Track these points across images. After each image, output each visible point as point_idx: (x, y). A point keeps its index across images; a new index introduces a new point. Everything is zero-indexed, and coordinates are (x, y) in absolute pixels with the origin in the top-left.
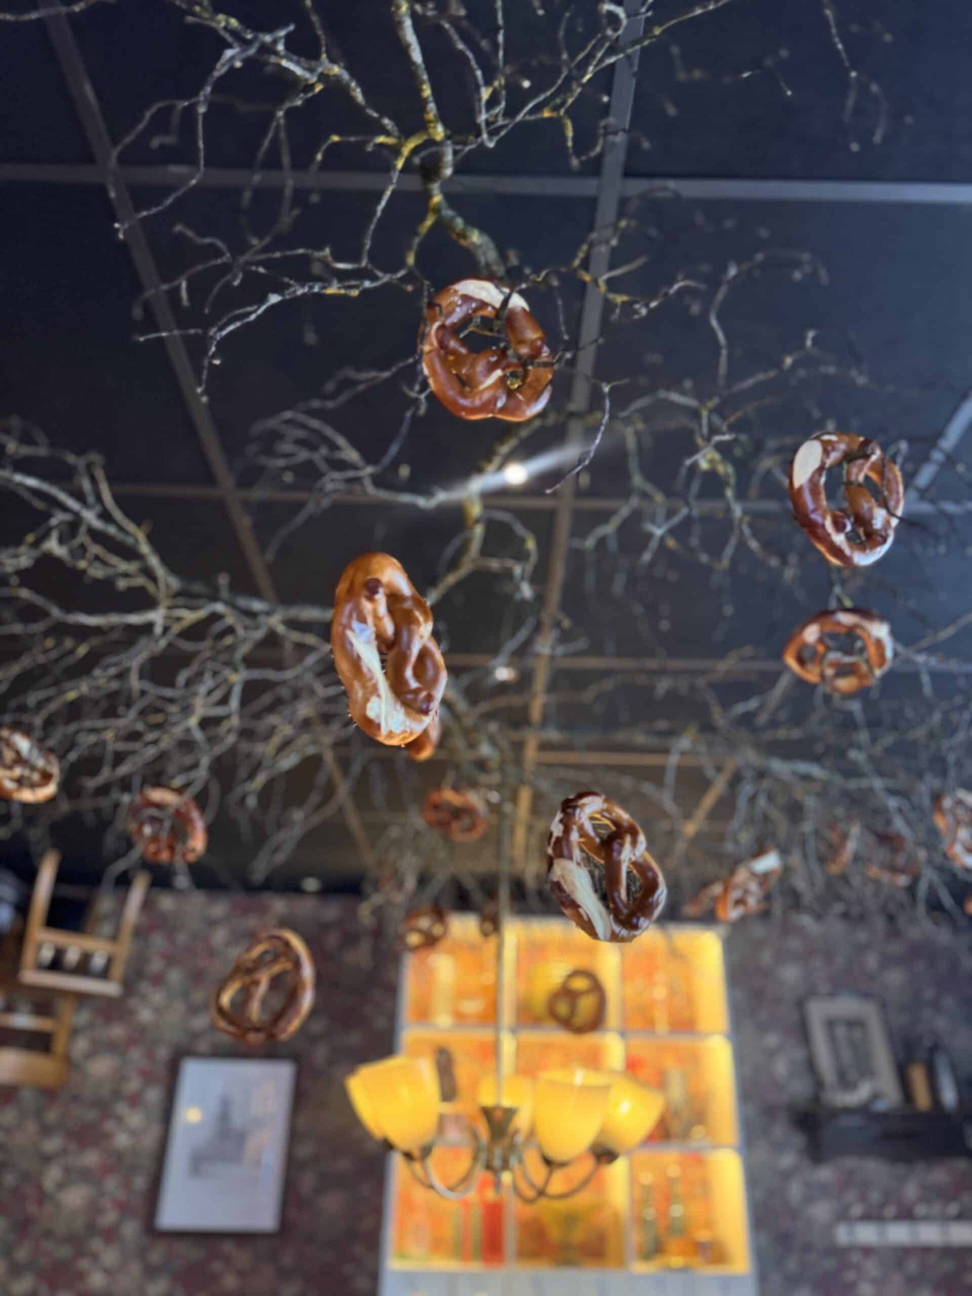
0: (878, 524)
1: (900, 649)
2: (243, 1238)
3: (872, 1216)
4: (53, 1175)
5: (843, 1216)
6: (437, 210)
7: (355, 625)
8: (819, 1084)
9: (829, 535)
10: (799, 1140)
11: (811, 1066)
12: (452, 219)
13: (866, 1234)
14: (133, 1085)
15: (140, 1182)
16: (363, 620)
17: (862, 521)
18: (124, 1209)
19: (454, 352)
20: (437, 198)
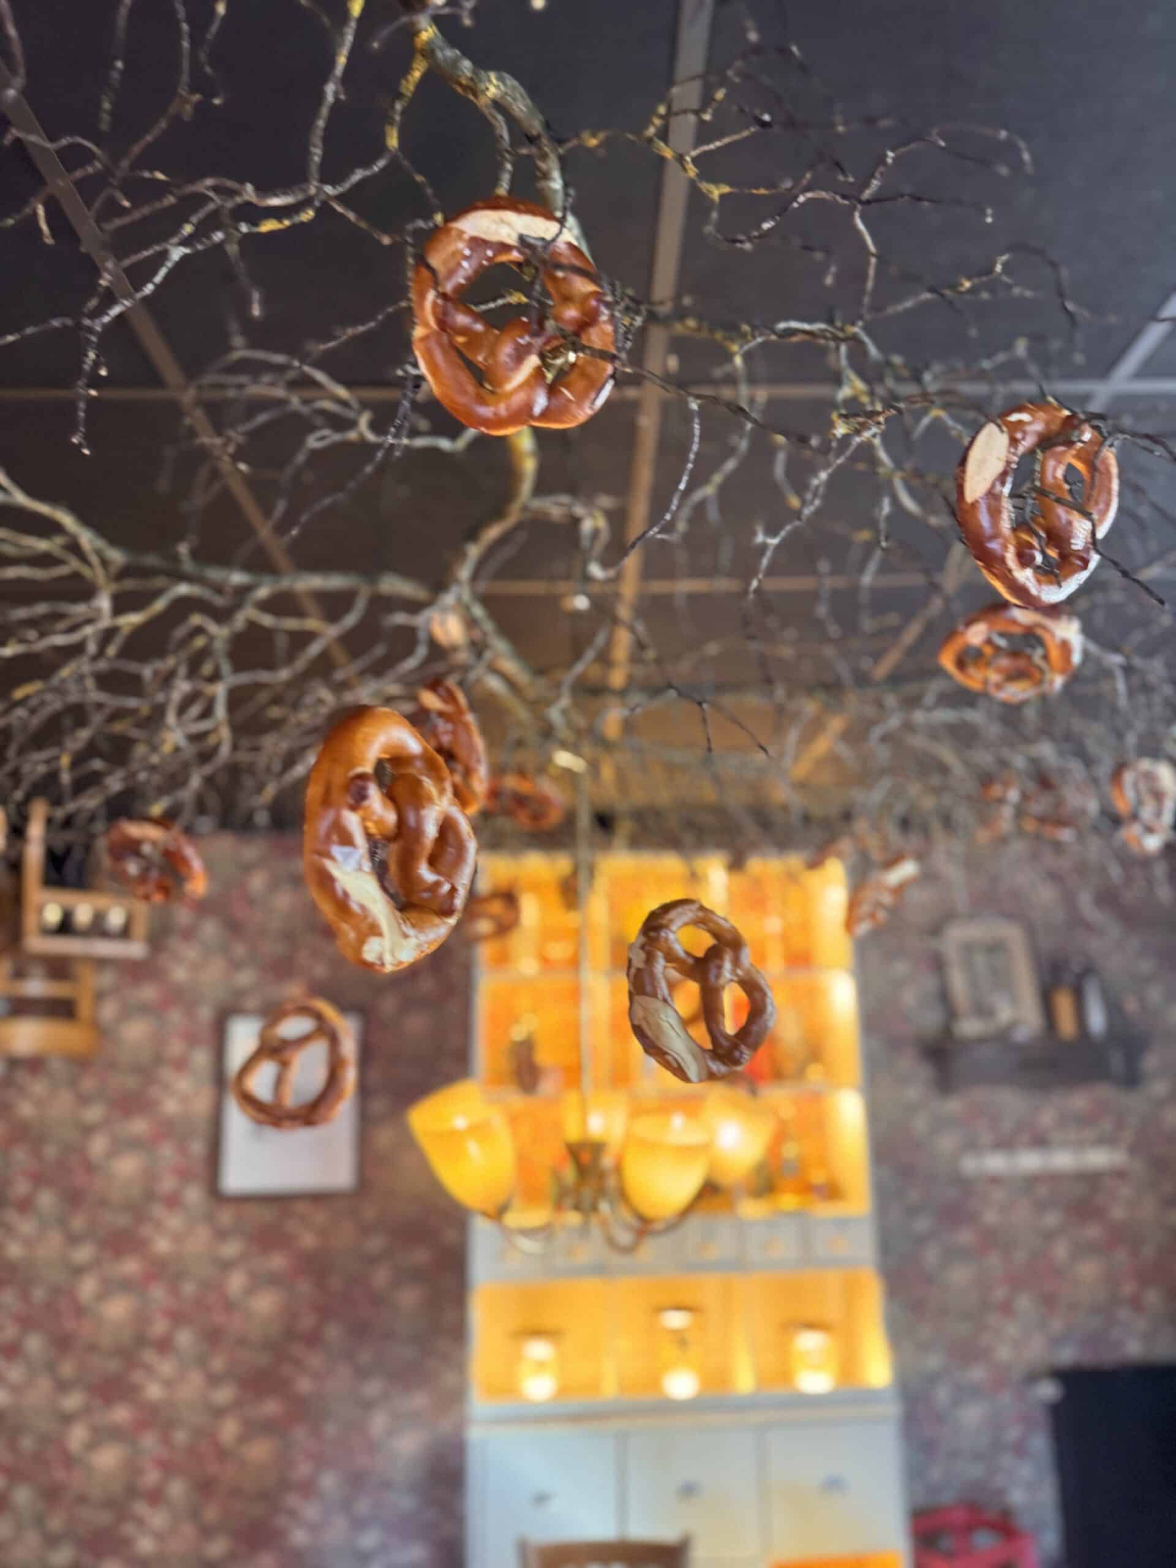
0: (1079, 542)
1: (1093, 648)
2: (319, 1198)
3: (1005, 1144)
4: (98, 1145)
5: (972, 1146)
6: (428, 52)
7: (337, 850)
8: (951, 1013)
9: (1010, 571)
10: (924, 1072)
11: (944, 996)
12: (455, 63)
13: (995, 1163)
14: (176, 1047)
15: (198, 1147)
16: (347, 840)
17: (1058, 537)
18: (184, 1175)
19: (465, 331)
20: (428, 33)
